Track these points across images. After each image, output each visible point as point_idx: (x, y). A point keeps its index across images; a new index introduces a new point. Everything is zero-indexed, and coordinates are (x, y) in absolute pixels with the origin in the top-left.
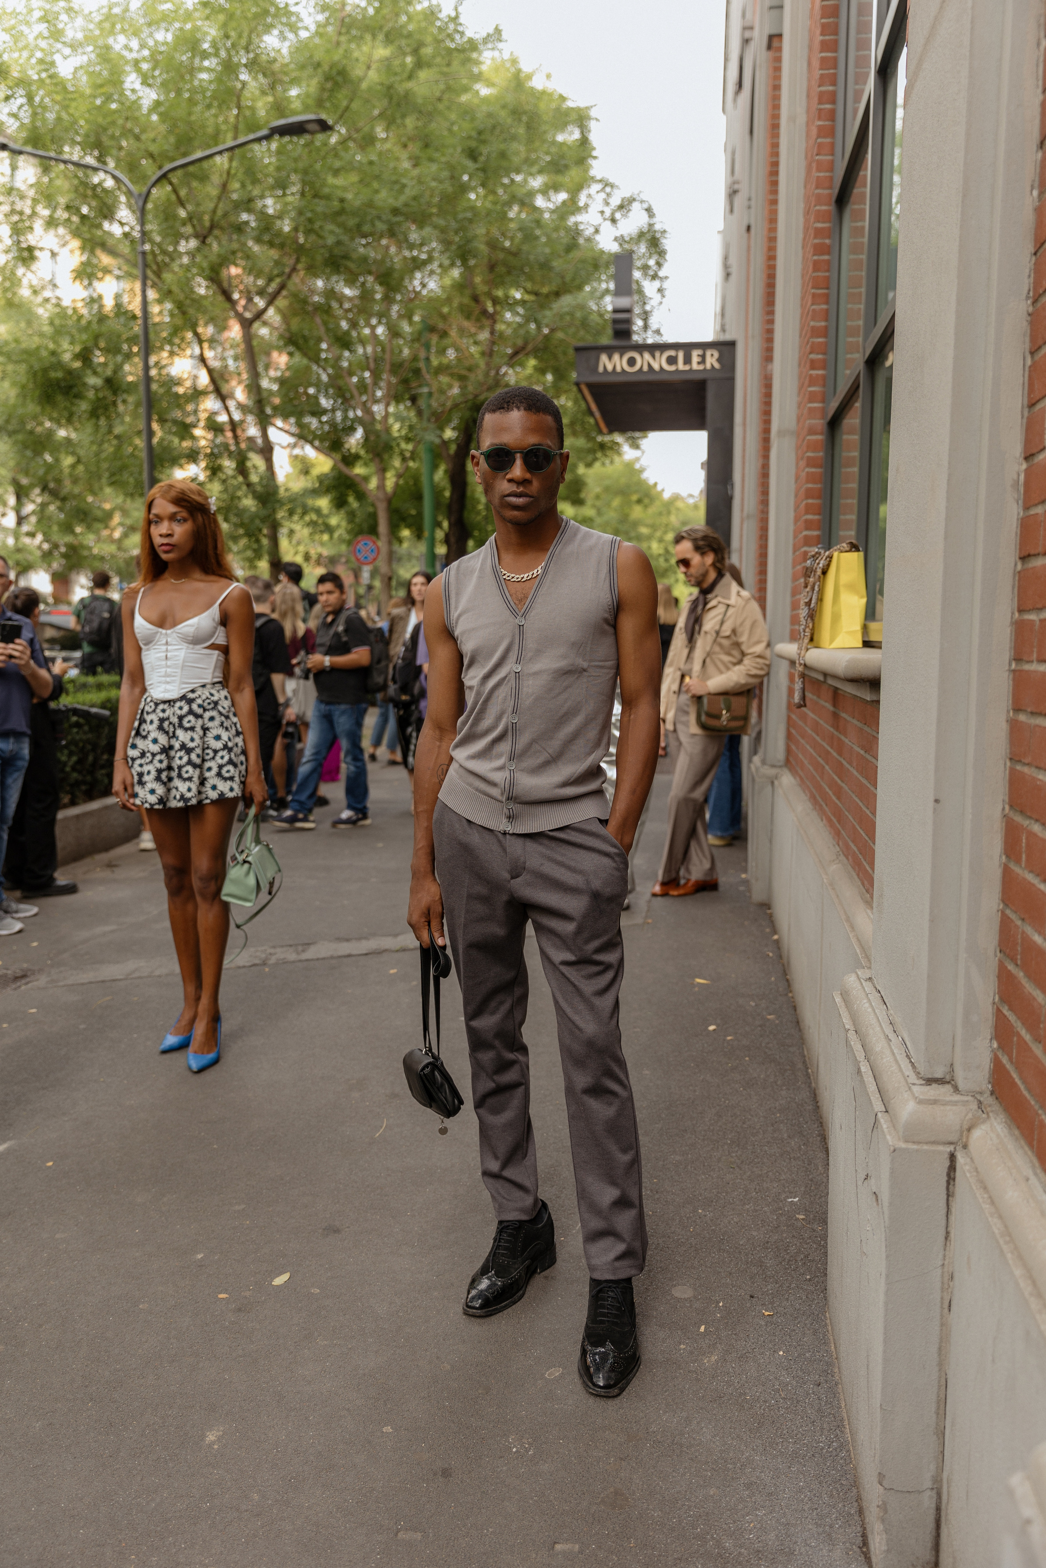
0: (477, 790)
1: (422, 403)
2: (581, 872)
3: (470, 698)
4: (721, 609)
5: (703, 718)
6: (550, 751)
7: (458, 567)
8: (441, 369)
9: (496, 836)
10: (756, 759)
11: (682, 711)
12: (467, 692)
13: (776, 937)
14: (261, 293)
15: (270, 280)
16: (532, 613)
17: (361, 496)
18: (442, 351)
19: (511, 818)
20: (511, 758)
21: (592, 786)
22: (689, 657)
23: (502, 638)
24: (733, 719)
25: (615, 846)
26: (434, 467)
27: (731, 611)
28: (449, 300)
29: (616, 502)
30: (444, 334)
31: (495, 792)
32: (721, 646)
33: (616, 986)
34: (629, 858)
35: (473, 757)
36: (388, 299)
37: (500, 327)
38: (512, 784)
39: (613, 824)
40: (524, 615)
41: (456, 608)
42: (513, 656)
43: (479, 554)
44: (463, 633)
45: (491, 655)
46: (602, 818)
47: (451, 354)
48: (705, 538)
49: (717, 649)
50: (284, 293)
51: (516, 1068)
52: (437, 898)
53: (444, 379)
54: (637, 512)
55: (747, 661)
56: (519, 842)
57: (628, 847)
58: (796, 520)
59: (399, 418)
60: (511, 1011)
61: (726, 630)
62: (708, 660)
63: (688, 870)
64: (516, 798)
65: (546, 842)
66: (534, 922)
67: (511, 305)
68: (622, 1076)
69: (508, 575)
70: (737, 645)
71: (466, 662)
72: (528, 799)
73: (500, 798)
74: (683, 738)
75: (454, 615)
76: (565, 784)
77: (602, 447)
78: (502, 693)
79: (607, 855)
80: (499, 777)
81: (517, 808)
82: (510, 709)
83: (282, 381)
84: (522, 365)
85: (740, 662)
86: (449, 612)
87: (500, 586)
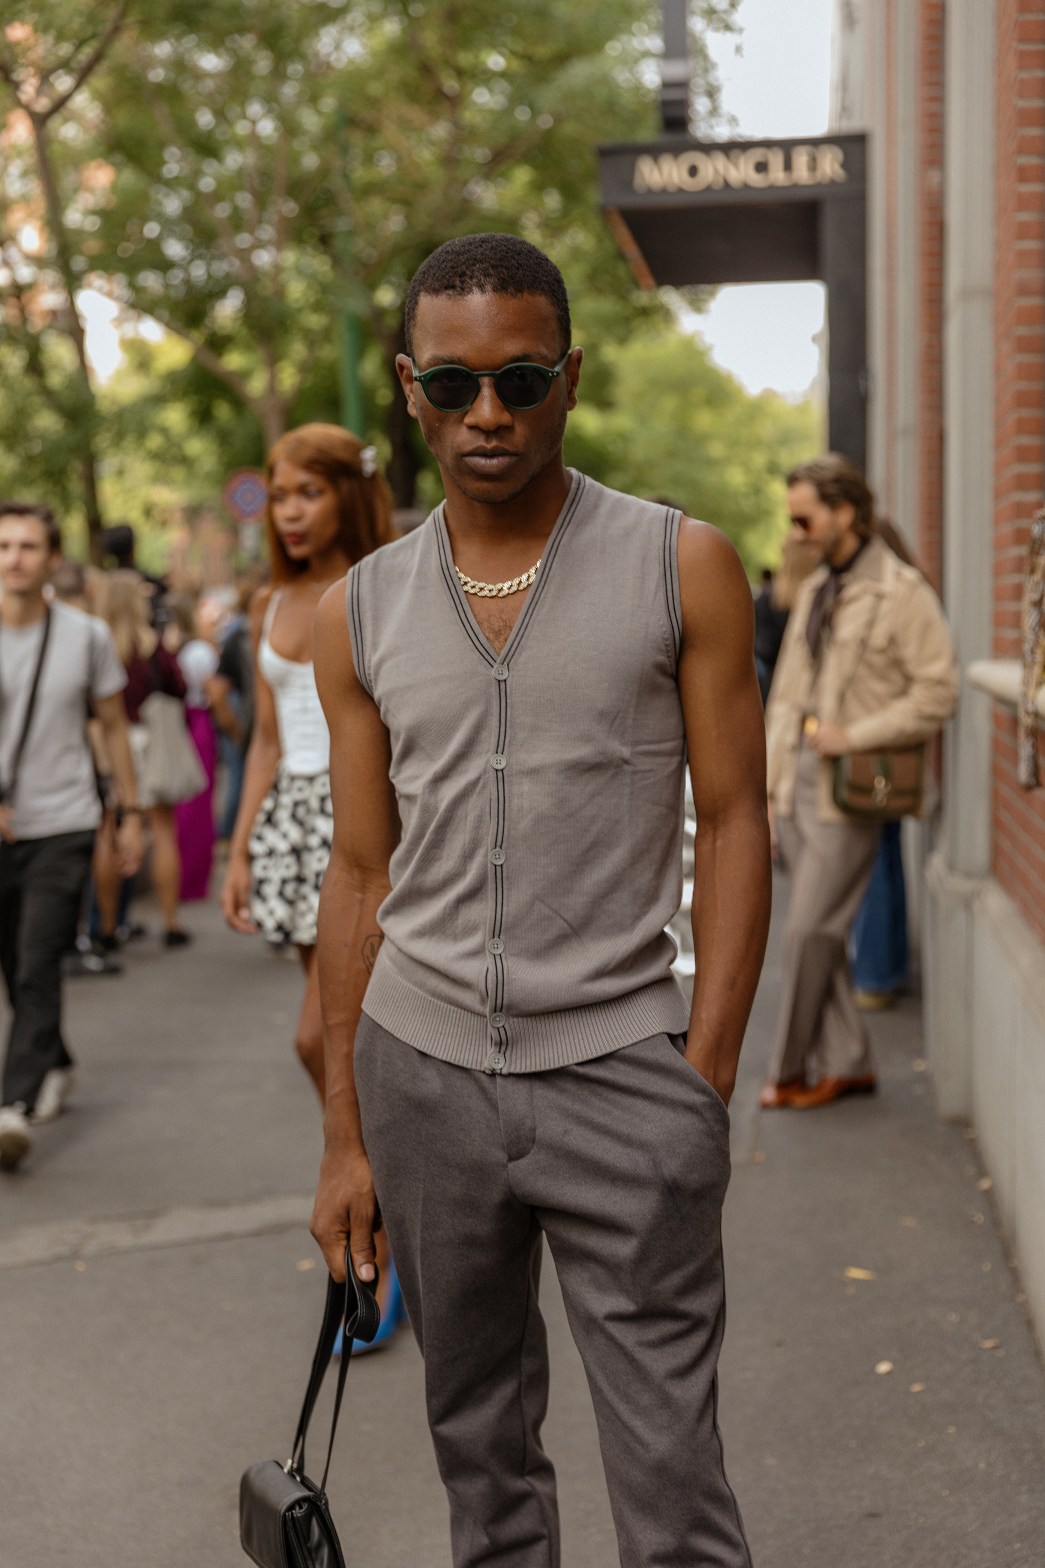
0: (434, 994)
1: (339, 244)
2: (642, 1146)
3: (410, 818)
4: (866, 602)
5: (845, 794)
6: (568, 916)
7: (376, 565)
8: (369, 190)
9: (477, 1081)
10: (937, 861)
11: (803, 780)
12: (402, 804)
13: (985, 1184)
14: (65, 65)
15: (79, 45)
16: (522, 658)
17: (239, 403)
18: (369, 159)
19: (502, 1044)
20: (496, 932)
21: (652, 972)
22: (814, 686)
23: (466, 706)
24: (896, 793)
25: (703, 1091)
26: (360, 352)
27: (886, 606)
28: (379, 73)
29: (669, 403)
30: (371, 130)
31: (468, 998)
32: (870, 666)
33: (711, 1356)
34: (730, 1111)
35: (423, 933)
36: (278, 74)
37: (469, 116)
38: (500, 983)
39: (698, 1045)
40: (506, 661)
41: (375, 646)
42: (489, 739)
43: (414, 541)
44: (391, 693)
45: (445, 736)
46: (676, 1031)
47: (386, 165)
48: (838, 480)
49: (862, 671)
50: (103, 67)
51: (531, 1506)
52: (366, 1188)
53: (376, 205)
54: (704, 420)
55: (918, 693)
56: (521, 1089)
57: (727, 1090)
58: (999, 443)
59: (300, 271)
60: (515, 1402)
61: (879, 637)
62: (849, 695)
63: (823, 1061)
64: (510, 1008)
65: (571, 1086)
66: (551, 1238)
67: (485, 77)
68: (728, 1526)
69: (472, 585)
70: (897, 663)
71: (397, 749)
72: (532, 1007)
73: (478, 1007)
74: (808, 827)
75: (372, 658)
76: (600, 974)
77: (645, 312)
78: (472, 809)
79: (690, 1108)
80: (472, 970)
81: (513, 1025)
82: (489, 840)
83: (103, 214)
84: (506, 176)
85: (903, 692)
86: (361, 653)
87: (457, 606)
